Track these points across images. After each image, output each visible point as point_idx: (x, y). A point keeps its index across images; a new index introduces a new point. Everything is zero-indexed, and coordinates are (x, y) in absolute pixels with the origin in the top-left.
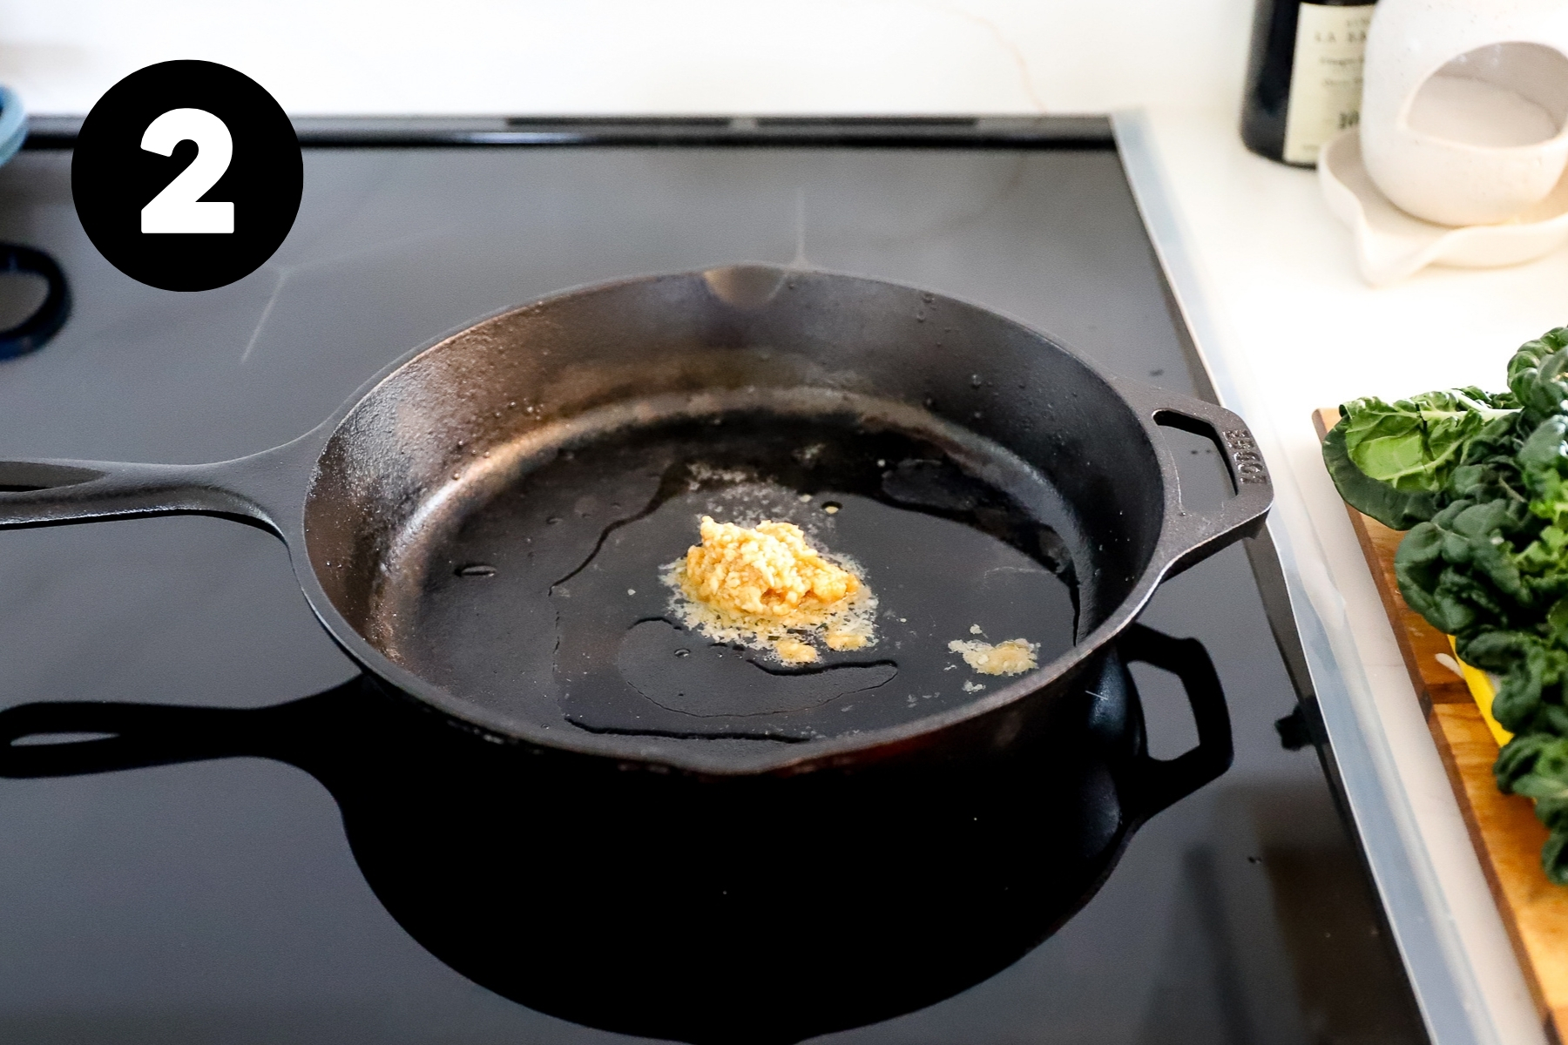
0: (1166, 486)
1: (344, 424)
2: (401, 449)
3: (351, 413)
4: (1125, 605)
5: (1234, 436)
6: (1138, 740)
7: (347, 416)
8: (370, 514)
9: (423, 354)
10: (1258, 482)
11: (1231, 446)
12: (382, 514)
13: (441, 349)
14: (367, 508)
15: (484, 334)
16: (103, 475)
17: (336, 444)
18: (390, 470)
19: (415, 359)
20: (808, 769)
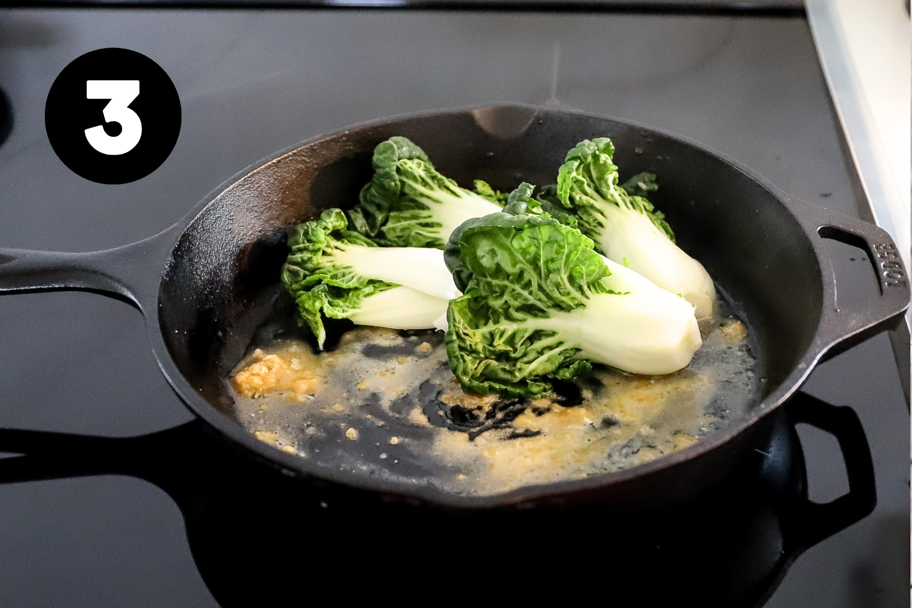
0: (825, 287)
1: (193, 224)
2: (237, 243)
3: (198, 216)
4: (787, 383)
5: (882, 248)
6: (800, 487)
7: (196, 218)
8: (211, 293)
9: (255, 171)
10: (899, 286)
11: (879, 256)
12: (220, 293)
13: (270, 166)
14: (209, 288)
15: (303, 155)
16: (13, 260)
17: (185, 238)
18: (228, 260)
19: (249, 175)
20: (529, 506)
